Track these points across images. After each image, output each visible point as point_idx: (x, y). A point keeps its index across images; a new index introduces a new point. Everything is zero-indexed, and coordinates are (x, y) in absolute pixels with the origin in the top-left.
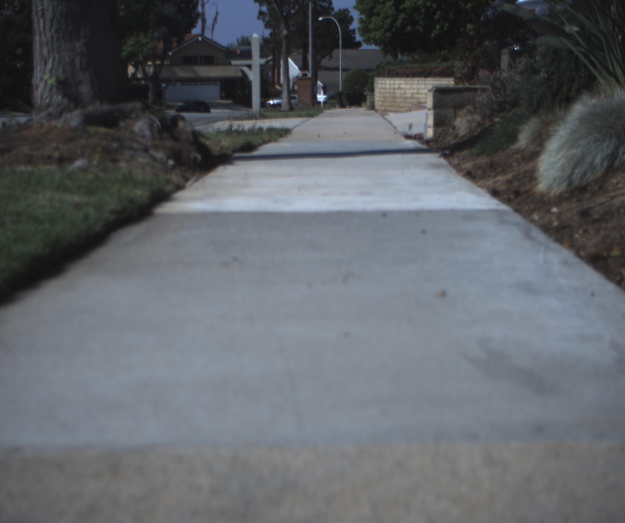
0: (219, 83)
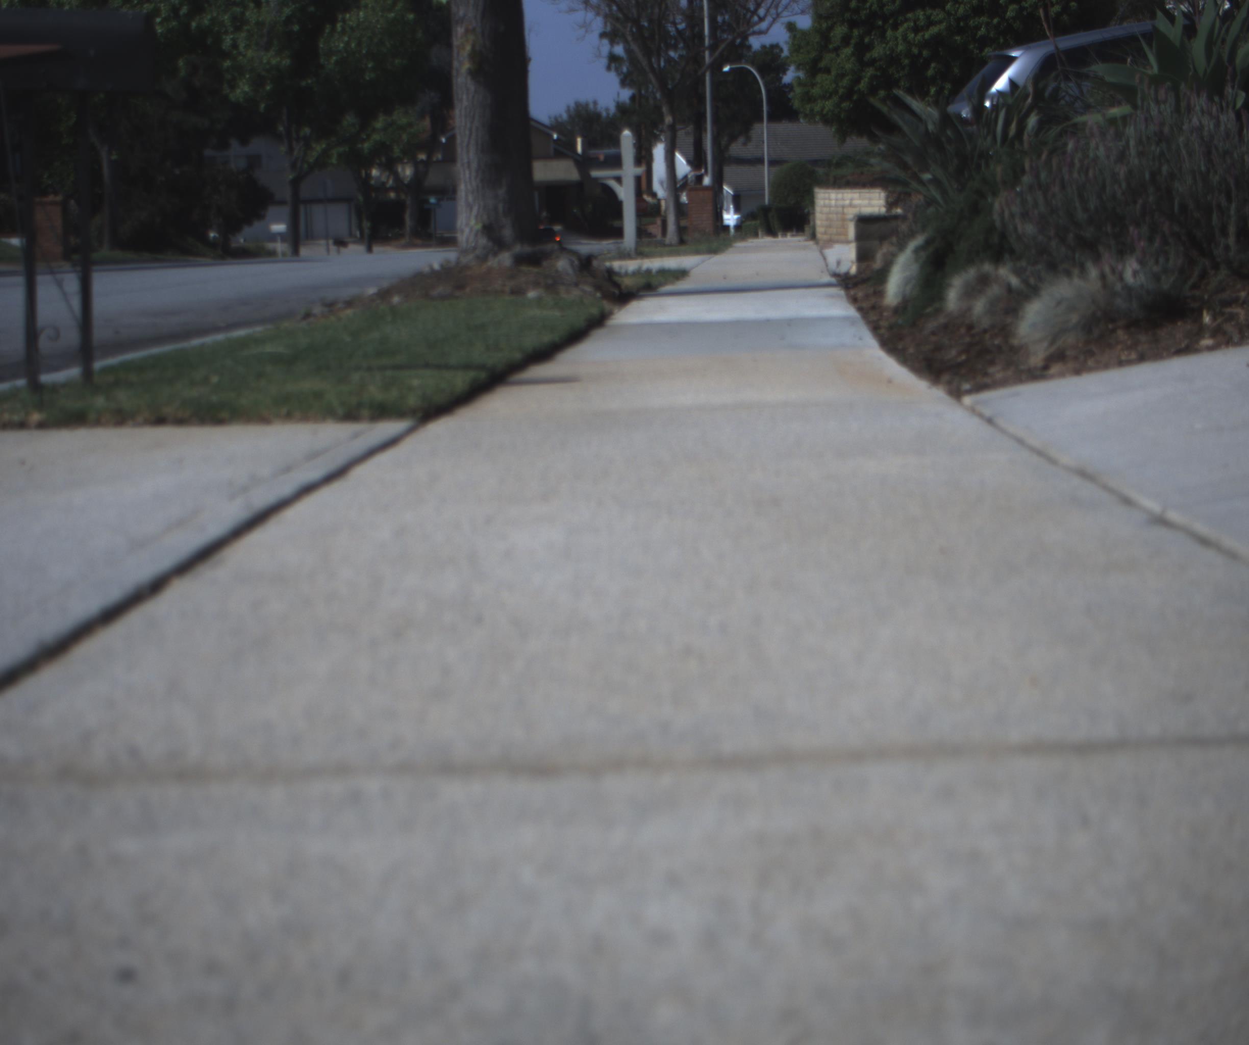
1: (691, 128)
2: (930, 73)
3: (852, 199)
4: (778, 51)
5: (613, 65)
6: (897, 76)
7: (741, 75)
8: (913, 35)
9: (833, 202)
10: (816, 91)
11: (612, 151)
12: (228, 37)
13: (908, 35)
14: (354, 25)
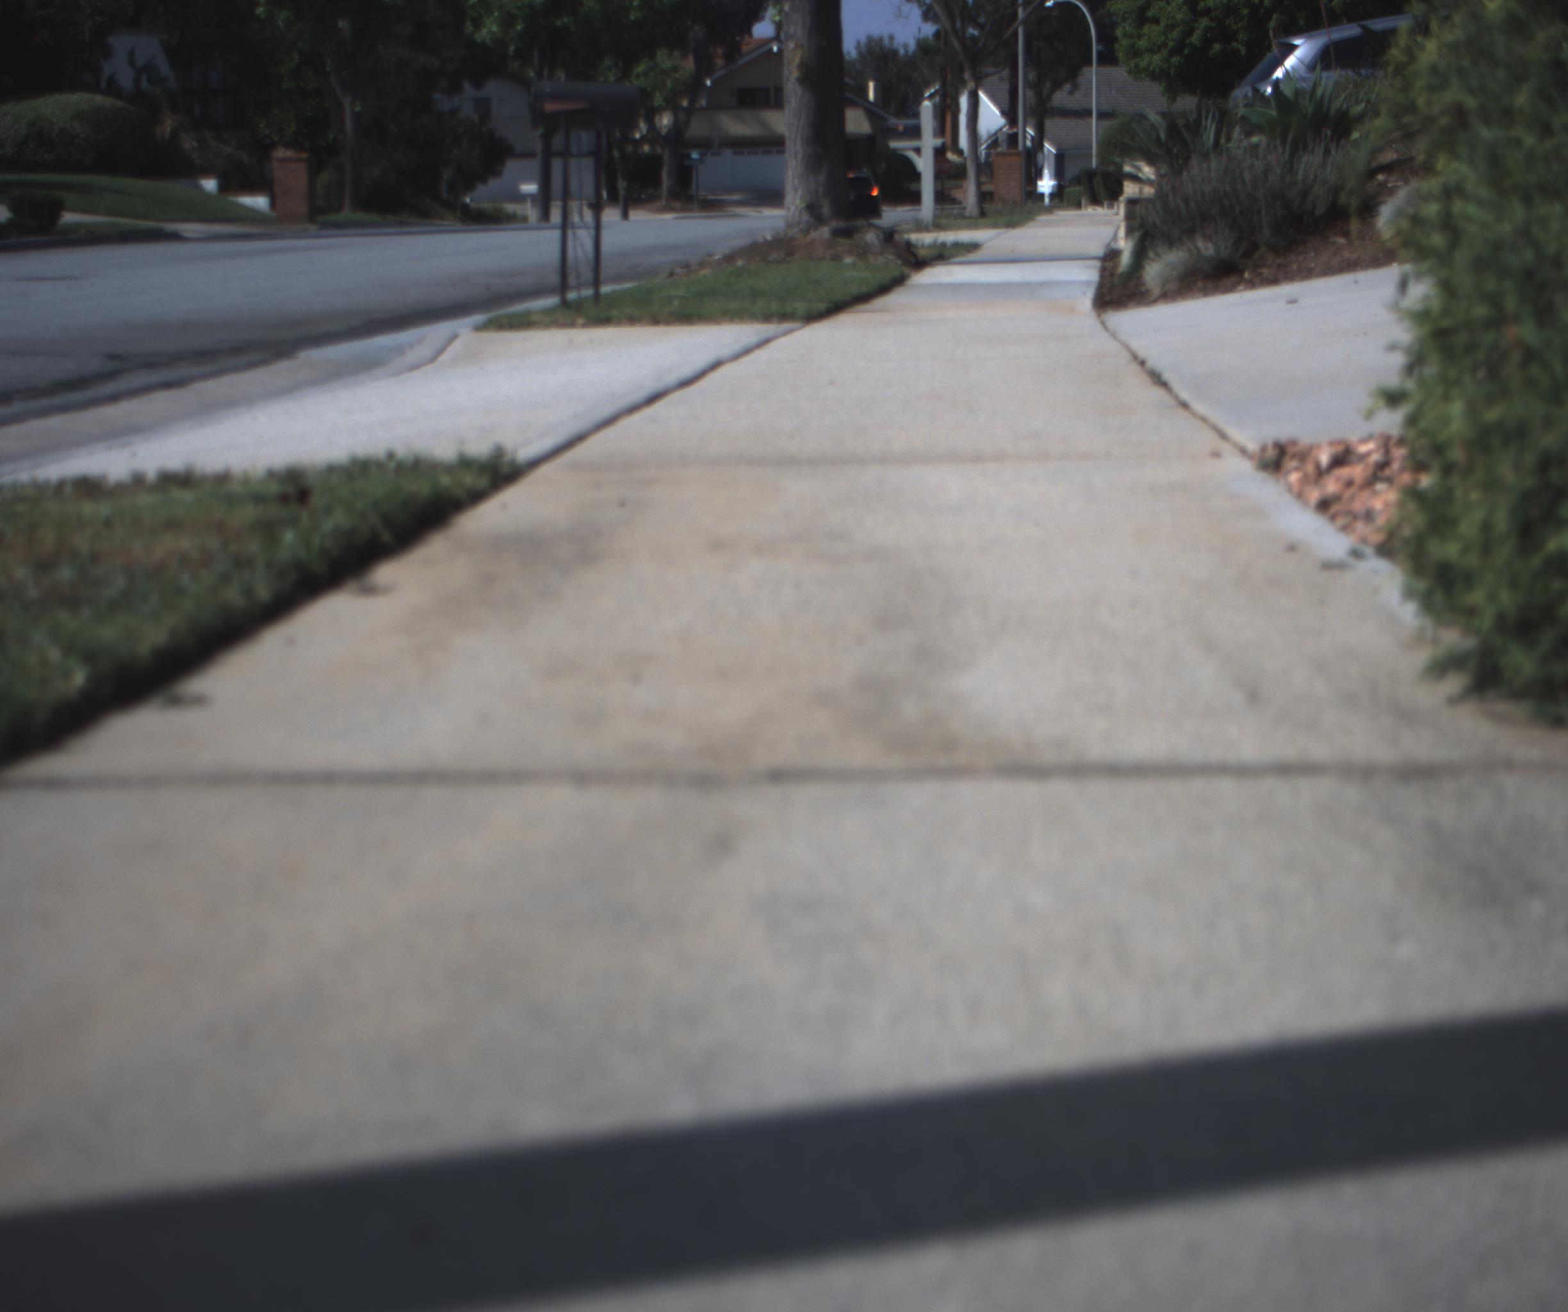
1: (1006, 73)
6: (1234, 27)
10: (1142, 43)
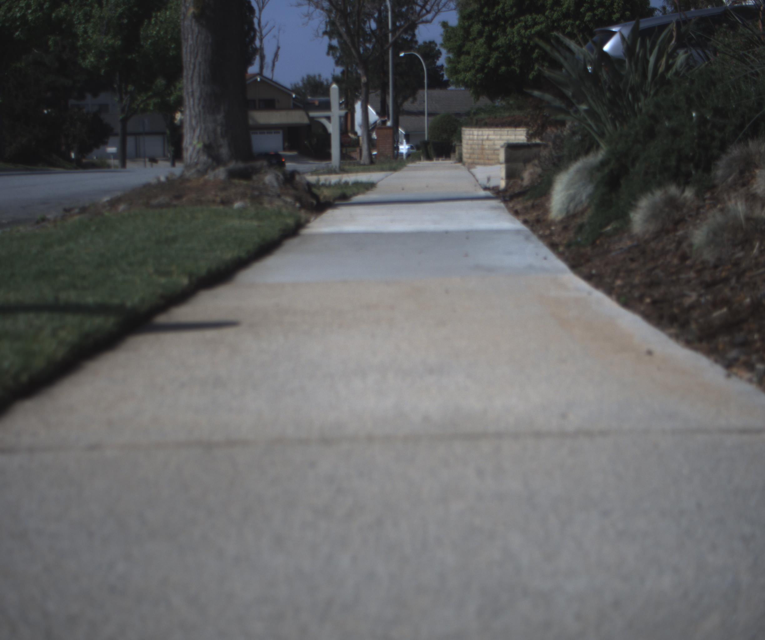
0: (281, 132)
1: (379, 92)
2: (535, 55)
3: (488, 135)
4: (434, 45)
5: (331, 52)
6: (513, 57)
7: (411, 59)
8: (524, 31)
9: (475, 137)
10: (460, 66)
11: (323, 99)
12: (81, 26)
13: (521, 31)
14: (163, 20)
